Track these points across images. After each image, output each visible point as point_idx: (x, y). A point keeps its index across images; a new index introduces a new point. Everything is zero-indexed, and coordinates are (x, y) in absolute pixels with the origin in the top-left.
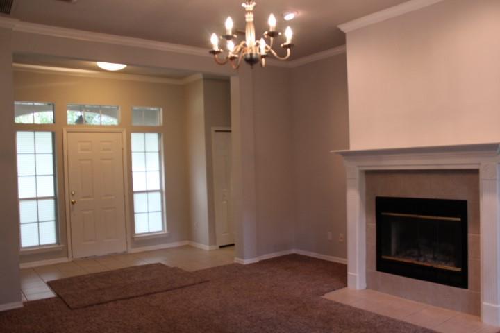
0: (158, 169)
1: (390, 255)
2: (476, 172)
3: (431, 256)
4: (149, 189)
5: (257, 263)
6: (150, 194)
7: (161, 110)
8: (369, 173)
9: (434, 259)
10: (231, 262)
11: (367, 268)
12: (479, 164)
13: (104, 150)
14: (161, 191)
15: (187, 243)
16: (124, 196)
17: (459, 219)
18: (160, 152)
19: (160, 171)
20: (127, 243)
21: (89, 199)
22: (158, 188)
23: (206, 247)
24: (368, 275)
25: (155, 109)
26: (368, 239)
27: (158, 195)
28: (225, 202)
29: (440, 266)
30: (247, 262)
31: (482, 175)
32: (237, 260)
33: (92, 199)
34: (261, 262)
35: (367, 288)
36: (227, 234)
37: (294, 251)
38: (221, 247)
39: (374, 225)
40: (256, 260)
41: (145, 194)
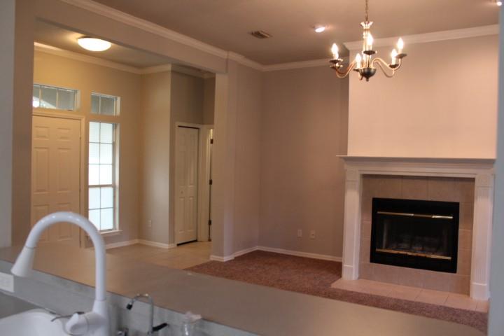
0: (111, 162)
1: (381, 248)
2: (473, 180)
3: (421, 248)
4: (101, 184)
5: (233, 260)
6: (103, 189)
7: (119, 99)
8: (366, 177)
9: (423, 251)
10: (208, 261)
11: (360, 261)
12: (476, 174)
13: (62, 138)
14: (113, 186)
15: (137, 241)
16: (80, 190)
17: (451, 217)
18: (114, 144)
19: (114, 165)
20: (80, 242)
21: (44, 193)
22: (110, 182)
23: (166, 246)
24: (360, 266)
25: (112, 97)
26: (362, 234)
27: (110, 190)
28: (182, 199)
29: (433, 256)
30: (226, 259)
31: (477, 183)
32: (213, 258)
33: (46, 193)
34: (237, 259)
35: (359, 278)
36: (182, 232)
37: (257, 248)
38: (178, 245)
39: (370, 223)
40: (231, 258)
41: (98, 189)
